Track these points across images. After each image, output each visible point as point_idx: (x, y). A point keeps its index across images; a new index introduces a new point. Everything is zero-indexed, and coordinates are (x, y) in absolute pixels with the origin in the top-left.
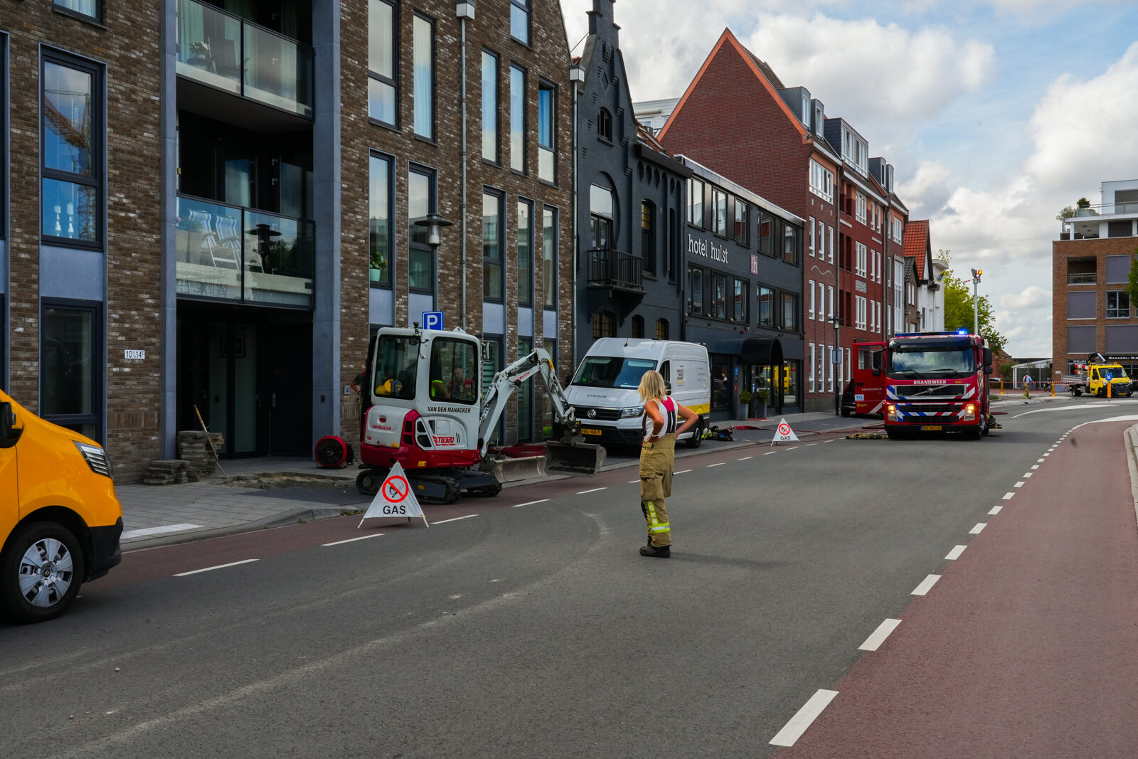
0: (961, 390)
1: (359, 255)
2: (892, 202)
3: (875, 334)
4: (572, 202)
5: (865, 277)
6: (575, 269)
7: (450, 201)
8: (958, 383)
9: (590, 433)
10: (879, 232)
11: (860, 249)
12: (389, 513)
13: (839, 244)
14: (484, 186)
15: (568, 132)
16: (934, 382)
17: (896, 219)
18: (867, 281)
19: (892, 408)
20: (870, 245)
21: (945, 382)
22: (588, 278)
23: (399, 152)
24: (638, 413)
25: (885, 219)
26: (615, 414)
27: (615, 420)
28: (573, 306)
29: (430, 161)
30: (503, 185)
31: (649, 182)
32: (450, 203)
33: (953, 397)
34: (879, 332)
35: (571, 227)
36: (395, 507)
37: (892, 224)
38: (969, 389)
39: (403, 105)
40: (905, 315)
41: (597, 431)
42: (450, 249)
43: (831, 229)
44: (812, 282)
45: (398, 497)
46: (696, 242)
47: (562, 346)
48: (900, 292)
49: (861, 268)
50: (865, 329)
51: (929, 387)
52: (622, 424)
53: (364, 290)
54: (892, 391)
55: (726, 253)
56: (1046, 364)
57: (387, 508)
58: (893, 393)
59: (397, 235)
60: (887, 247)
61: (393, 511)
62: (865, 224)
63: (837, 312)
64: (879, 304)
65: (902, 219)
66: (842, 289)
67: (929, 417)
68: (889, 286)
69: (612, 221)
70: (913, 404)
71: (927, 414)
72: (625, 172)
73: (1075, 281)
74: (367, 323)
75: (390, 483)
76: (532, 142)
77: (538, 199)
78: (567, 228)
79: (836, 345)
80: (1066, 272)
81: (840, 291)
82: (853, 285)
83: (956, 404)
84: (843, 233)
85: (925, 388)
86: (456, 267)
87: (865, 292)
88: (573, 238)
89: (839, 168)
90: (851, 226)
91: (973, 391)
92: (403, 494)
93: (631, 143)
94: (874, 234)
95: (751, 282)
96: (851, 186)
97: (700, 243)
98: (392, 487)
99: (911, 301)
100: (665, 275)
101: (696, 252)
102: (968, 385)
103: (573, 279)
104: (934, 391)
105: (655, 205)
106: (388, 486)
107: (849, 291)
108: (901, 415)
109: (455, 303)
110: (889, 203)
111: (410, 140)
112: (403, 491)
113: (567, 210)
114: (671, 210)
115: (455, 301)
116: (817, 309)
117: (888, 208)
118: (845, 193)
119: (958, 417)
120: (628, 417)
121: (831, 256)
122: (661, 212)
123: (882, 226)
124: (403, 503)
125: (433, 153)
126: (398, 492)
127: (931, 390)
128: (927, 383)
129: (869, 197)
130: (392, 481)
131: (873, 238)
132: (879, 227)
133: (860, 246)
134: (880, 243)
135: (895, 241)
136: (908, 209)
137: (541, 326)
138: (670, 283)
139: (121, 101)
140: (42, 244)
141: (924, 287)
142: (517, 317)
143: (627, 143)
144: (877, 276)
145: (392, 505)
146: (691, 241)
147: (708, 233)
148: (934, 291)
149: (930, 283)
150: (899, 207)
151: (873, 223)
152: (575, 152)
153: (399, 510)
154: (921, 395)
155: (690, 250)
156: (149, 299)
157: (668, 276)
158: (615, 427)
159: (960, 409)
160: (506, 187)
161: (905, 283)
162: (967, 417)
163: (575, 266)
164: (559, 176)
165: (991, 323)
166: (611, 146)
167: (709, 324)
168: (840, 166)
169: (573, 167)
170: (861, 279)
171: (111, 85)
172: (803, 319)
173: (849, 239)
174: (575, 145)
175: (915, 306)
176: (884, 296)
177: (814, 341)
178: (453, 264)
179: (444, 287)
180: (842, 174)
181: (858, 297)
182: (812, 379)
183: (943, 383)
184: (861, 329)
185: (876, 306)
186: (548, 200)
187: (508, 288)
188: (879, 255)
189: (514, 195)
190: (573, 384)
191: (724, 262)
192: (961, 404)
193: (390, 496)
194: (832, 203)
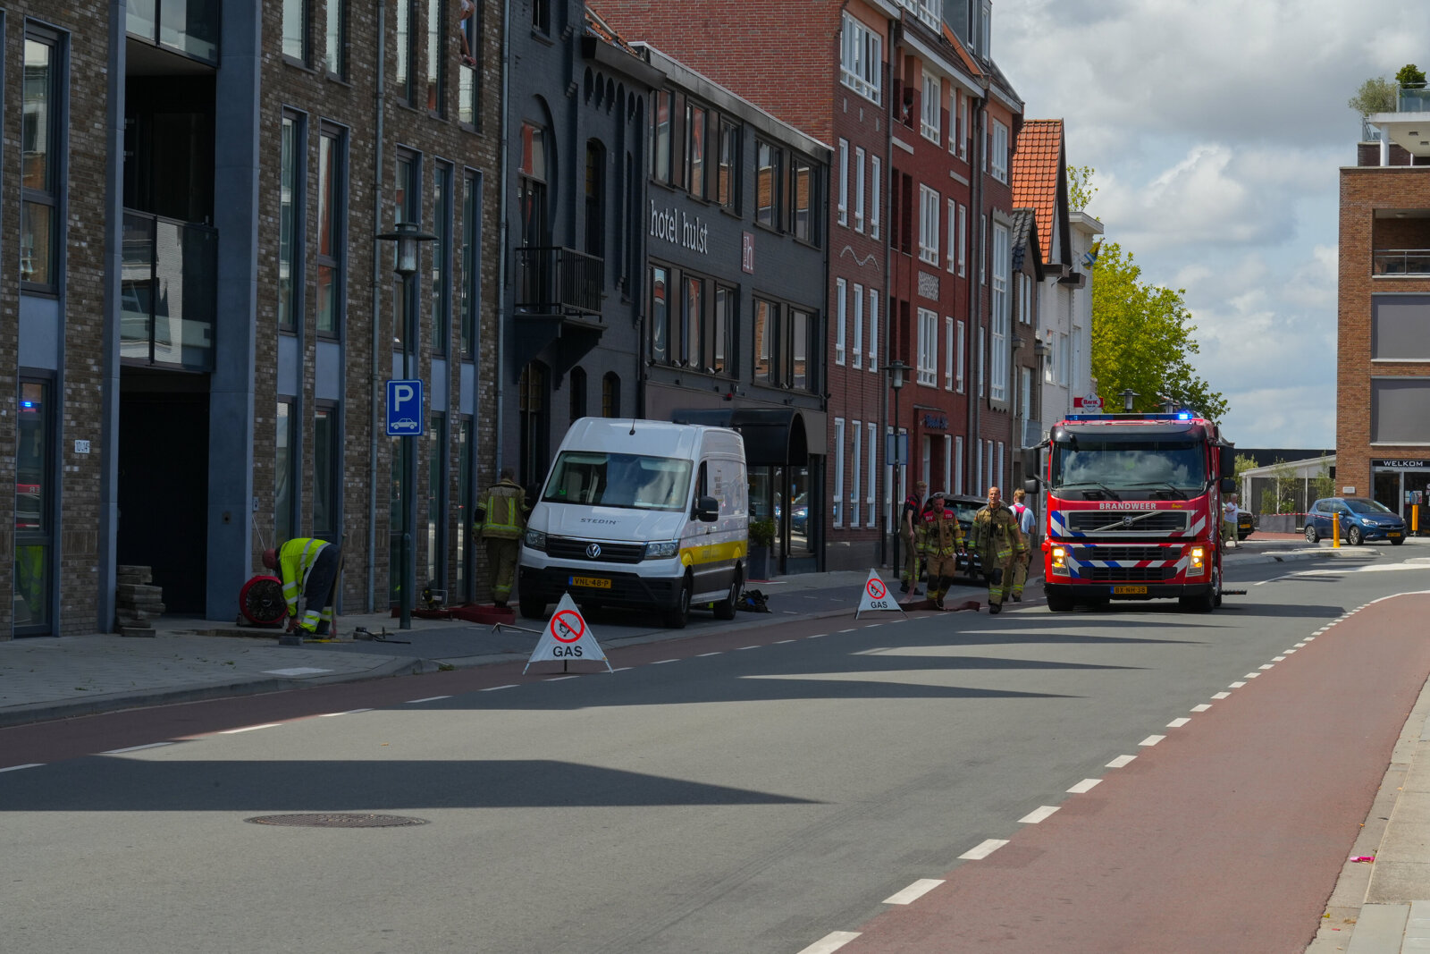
0: (1180, 519)
1: (270, 282)
2: (993, 89)
3: (953, 394)
4: (499, 158)
5: (936, 264)
6: (502, 285)
7: (361, 180)
8: (1176, 507)
9: (591, 585)
10: (964, 158)
11: (928, 199)
12: (561, 655)
13: (890, 195)
14: (399, 147)
15: (496, 31)
16: (1135, 506)
17: (995, 122)
18: (938, 272)
19: (1059, 553)
20: (947, 190)
21: (1153, 505)
22: (515, 300)
23: (311, 105)
24: (671, 551)
25: (977, 126)
26: (636, 553)
27: (636, 562)
28: (497, 354)
29: (341, 115)
30: (417, 141)
31: (598, 103)
32: (360, 183)
33: (1166, 534)
34: (960, 390)
35: (496, 205)
36: (568, 648)
37: (990, 137)
38: (1195, 520)
39: (316, 25)
40: (1014, 349)
41: (603, 581)
42: (359, 263)
43: (876, 160)
44: (841, 282)
45: (571, 636)
46: (662, 215)
47: (482, 429)
48: (1002, 294)
49: (928, 248)
50: (934, 385)
51: (1125, 514)
52: (646, 568)
53: (273, 339)
54: (1061, 520)
55: (706, 232)
56: (1320, 469)
57: (558, 650)
58: (1063, 524)
59: (306, 244)
60: (979, 190)
61: (566, 653)
62: (938, 143)
63: (885, 348)
64: (961, 324)
65: (1010, 123)
66: (894, 296)
67: (1125, 569)
68: (983, 282)
69: (544, 186)
70: (1098, 545)
71: (1123, 564)
72: (566, 90)
73: (1391, 268)
74: (275, 393)
75: (560, 619)
76: (453, 58)
77: (458, 160)
78: (491, 209)
79: (884, 421)
80: (1369, 245)
81: (891, 298)
82: (913, 285)
83: (1174, 546)
84: (898, 168)
85: (1118, 516)
86: (365, 293)
87: (935, 297)
88: (498, 225)
89: (894, 25)
90: (910, 150)
91: (1201, 524)
92: (578, 633)
93: (576, 33)
94: (954, 162)
95: (742, 290)
96: (912, 59)
97: (667, 217)
98: (563, 624)
99: (1024, 316)
100: (616, 285)
101: (662, 236)
102: (1193, 512)
103: (497, 302)
104: (1135, 523)
105: (604, 148)
106: (557, 623)
107: (906, 299)
108: (1076, 566)
109: (364, 355)
110: (986, 91)
111: (322, 83)
112: (578, 630)
113: (492, 173)
114: (629, 154)
115: (363, 351)
116: (850, 343)
117: (984, 101)
118: (903, 77)
119: (1176, 568)
120: (655, 558)
121: (875, 221)
122: (613, 161)
123: (970, 143)
124: (578, 643)
125: (345, 100)
126: (570, 629)
127: (1130, 520)
128: (1124, 506)
129: (946, 81)
130: (562, 617)
131: (953, 175)
132: (963, 147)
133: (928, 193)
134: (966, 182)
135: (994, 176)
136: (1023, 100)
137: (457, 394)
138: (623, 301)
139: (80, 82)
140: (22, 295)
141: (1051, 280)
142: (430, 377)
143: (571, 34)
144: (957, 259)
145: (564, 646)
146: (655, 213)
147: (679, 195)
148: (1071, 289)
149: (1065, 272)
150: (1004, 97)
151: (952, 140)
152: (506, 65)
153: (573, 652)
154: (1112, 529)
155: (652, 233)
156: (95, 365)
157: (620, 289)
158: (635, 575)
159: (1179, 554)
160: (422, 143)
161: (1014, 273)
162: (1191, 571)
163: (502, 280)
164: (484, 114)
165: (1189, 358)
166: (550, 44)
167: (677, 382)
168: (897, 21)
169: (501, 94)
170: (928, 269)
171: (74, 59)
172: (825, 365)
173: (907, 179)
174: (506, 54)
175: (1031, 328)
176: (973, 306)
177: (842, 413)
178: (363, 289)
179: (352, 329)
180: (899, 36)
181: (921, 311)
182: (838, 498)
183: (1151, 508)
184: (927, 383)
185: (956, 329)
186: (469, 160)
187: (422, 325)
188: (962, 209)
189: (431, 156)
190: (545, 499)
191: (702, 251)
192: (1182, 546)
193: (560, 635)
194: (878, 103)
